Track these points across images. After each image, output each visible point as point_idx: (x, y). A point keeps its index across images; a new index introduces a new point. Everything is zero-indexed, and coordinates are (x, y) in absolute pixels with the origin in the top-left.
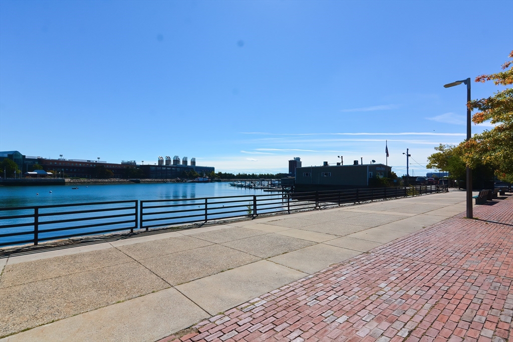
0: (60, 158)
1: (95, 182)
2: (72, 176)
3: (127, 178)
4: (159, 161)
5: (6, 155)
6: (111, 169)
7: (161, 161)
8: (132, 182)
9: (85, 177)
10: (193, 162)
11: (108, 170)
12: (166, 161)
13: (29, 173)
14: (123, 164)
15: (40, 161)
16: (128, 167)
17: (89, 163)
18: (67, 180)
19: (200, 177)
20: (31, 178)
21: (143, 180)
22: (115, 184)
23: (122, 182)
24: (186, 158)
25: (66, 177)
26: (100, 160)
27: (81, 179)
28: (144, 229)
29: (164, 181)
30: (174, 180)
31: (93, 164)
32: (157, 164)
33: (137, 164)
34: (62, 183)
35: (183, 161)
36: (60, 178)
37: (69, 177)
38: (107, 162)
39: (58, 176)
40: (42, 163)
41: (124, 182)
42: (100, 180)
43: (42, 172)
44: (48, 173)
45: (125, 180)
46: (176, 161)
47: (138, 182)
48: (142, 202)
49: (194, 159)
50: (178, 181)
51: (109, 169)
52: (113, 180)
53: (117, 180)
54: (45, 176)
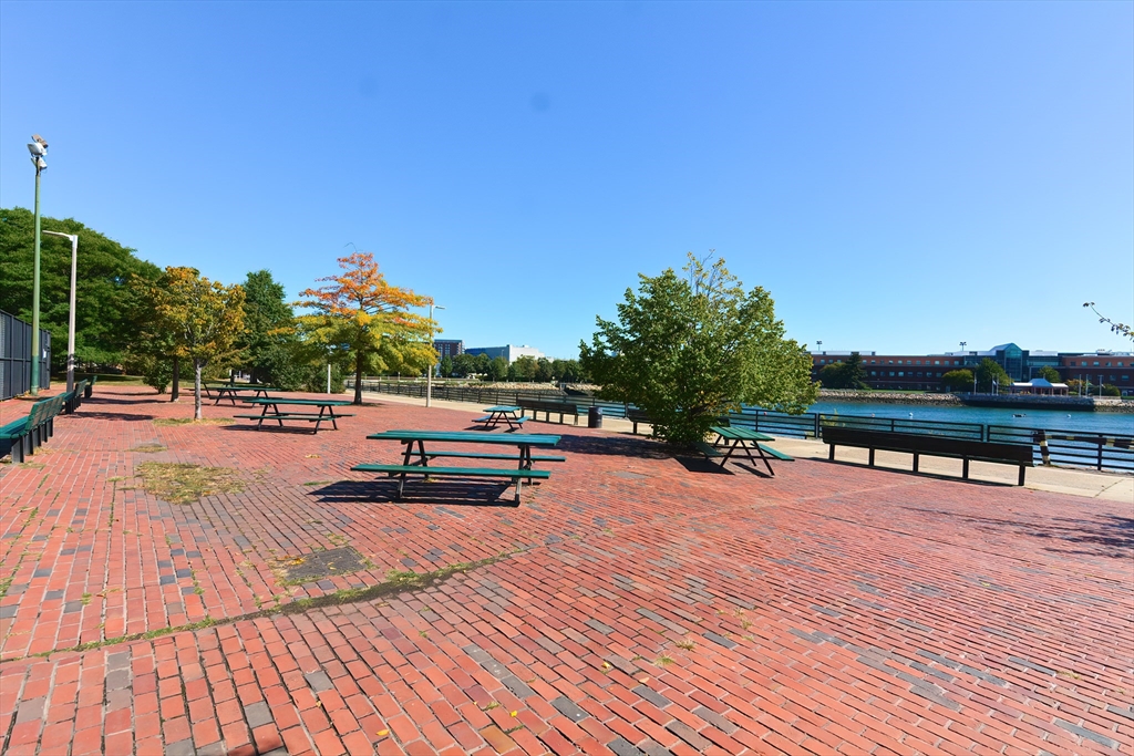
13: (1018, 384)
18: (1099, 401)
36: (1082, 397)
39: (1080, 392)
40: (1065, 364)
43: (1043, 382)
54: (1047, 390)
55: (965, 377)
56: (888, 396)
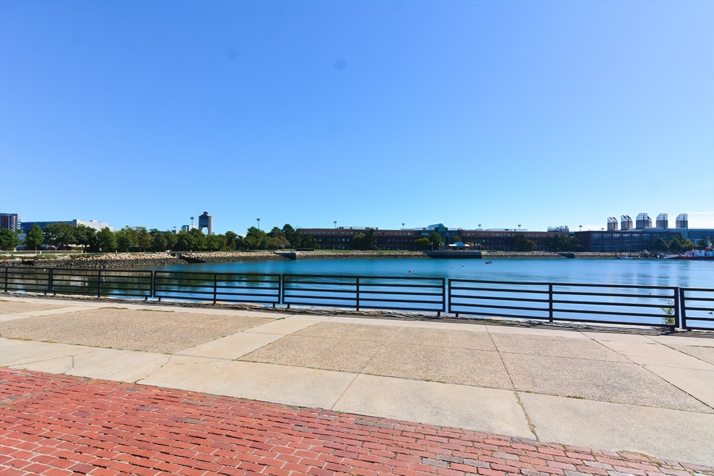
0: (478, 228)
1: (514, 256)
2: (489, 250)
3: (555, 251)
4: (608, 224)
5: (433, 229)
6: (534, 239)
7: (612, 224)
8: (562, 257)
9: (502, 250)
10: (683, 222)
11: (528, 241)
12: (622, 223)
13: (451, 245)
14: (550, 232)
15: (460, 232)
16: (556, 236)
17: (507, 231)
18: (484, 253)
19: (698, 248)
20: (451, 251)
21: (580, 254)
22: (538, 259)
23: (549, 256)
24: (665, 216)
25: (482, 249)
26: (521, 228)
27: (498, 252)
28: (454, 315)
29: (616, 256)
30: (637, 254)
31: (512, 233)
32: (606, 229)
33: (570, 231)
34: (479, 257)
35: (657, 222)
36: (476, 251)
37: (486, 249)
38: (529, 231)
39: (475, 249)
40: (461, 235)
41: (551, 256)
42: (520, 253)
43: (461, 244)
44: (466, 245)
45: (552, 254)
46: (643, 222)
47: (572, 257)
48: (450, 281)
49: (685, 216)
50: (645, 257)
51: (530, 239)
52: (535, 253)
53: (541, 253)
54: (463, 248)
55: (426, 242)
56: (394, 254)
